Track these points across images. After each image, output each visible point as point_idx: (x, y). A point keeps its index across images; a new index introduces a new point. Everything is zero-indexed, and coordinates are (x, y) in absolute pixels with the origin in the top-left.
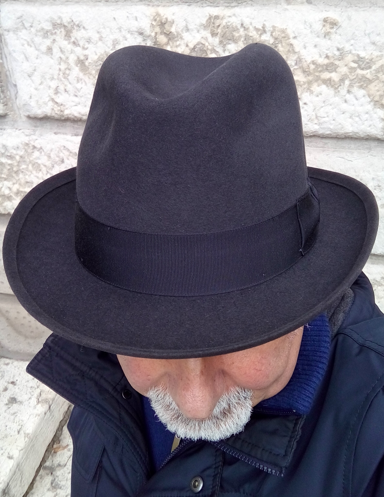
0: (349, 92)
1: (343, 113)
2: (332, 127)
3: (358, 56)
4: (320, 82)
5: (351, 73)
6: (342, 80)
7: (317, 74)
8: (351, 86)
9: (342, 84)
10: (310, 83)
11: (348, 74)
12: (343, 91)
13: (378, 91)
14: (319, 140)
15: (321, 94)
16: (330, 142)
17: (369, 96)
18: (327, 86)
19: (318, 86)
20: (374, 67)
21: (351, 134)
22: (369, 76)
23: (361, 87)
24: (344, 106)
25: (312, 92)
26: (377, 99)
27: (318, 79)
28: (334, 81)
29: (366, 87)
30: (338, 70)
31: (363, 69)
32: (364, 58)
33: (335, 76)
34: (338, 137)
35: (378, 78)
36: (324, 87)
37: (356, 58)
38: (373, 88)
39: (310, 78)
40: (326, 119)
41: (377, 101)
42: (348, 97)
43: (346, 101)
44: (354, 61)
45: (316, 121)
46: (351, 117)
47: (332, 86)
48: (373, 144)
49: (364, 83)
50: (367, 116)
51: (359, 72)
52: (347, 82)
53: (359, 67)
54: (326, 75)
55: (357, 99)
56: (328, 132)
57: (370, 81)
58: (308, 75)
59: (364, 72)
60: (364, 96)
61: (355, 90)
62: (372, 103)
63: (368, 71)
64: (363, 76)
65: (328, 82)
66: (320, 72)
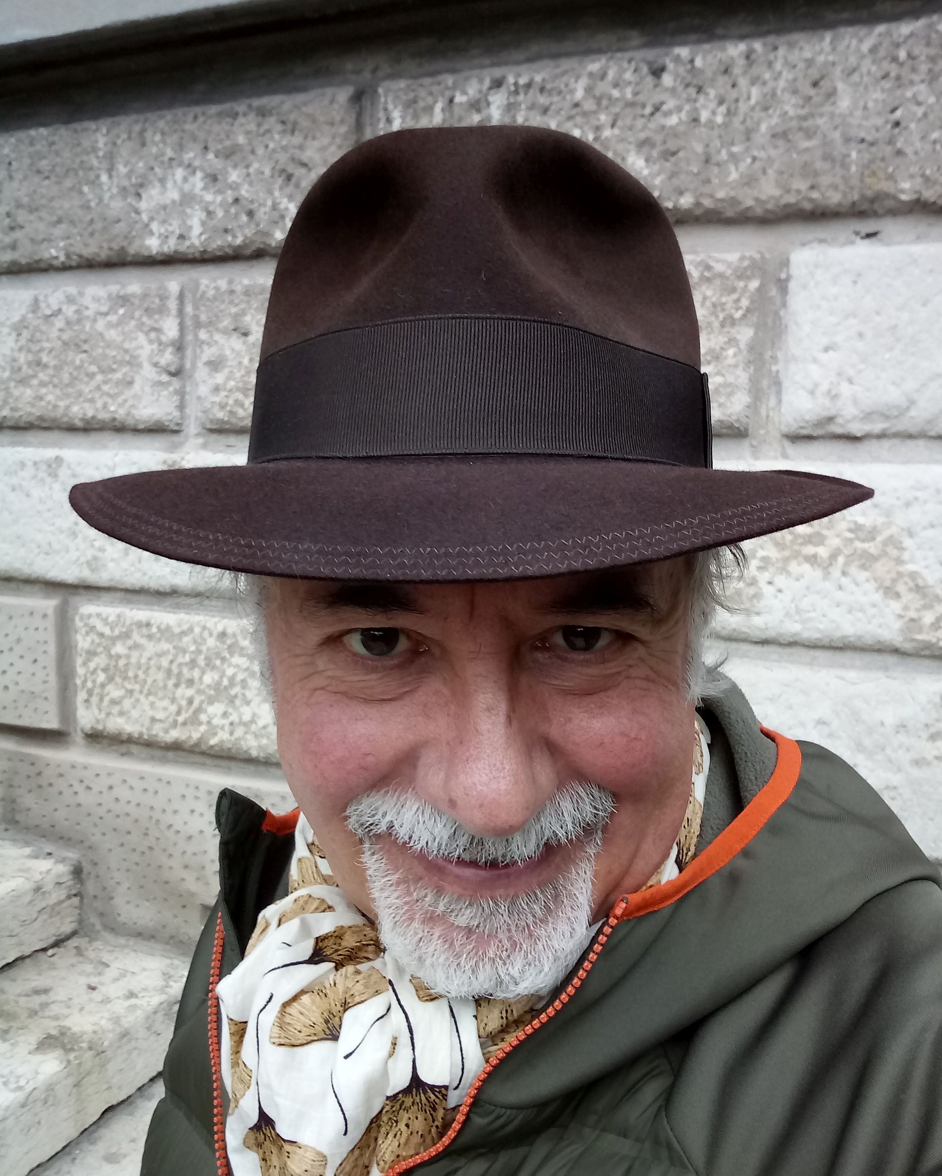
0: (844, 573)
1: (838, 605)
2: (821, 627)
3: (856, 523)
4: (801, 559)
5: (845, 546)
6: (834, 556)
7: (796, 548)
8: (847, 564)
9: (834, 563)
10: (786, 560)
11: (842, 548)
12: (836, 572)
13: (888, 572)
14: (803, 652)
15: (802, 577)
16: (822, 656)
17: (875, 580)
18: (812, 565)
19: (799, 565)
20: (879, 539)
21: (852, 639)
22: (873, 551)
23: (863, 567)
24: (840, 595)
25: (789, 574)
26: (888, 583)
27: (796, 555)
28: (821, 557)
29: (871, 566)
30: (827, 542)
31: (863, 541)
32: (864, 525)
33: (823, 552)
34: (833, 644)
35: (885, 554)
36: (807, 567)
37: (852, 526)
38: (882, 568)
39: (787, 553)
40: (813, 615)
41: (888, 588)
42: (844, 581)
43: (840, 588)
44: (850, 530)
45: (797, 618)
46: (849, 612)
47: (819, 565)
48: (891, 659)
49: (867, 560)
50: (874, 611)
51: (858, 545)
52: (841, 560)
53: (858, 538)
54: (810, 550)
55: (857, 585)
56: (817, 635)
57: (875, 558)
58: (783, 549)
59: (866, 545)
60: (867, 580)
61: (853, 570)
62: (881, 592)
63: (872, 544)
64: (865, 551)
65: (812, 560)
66: (801, 544)
